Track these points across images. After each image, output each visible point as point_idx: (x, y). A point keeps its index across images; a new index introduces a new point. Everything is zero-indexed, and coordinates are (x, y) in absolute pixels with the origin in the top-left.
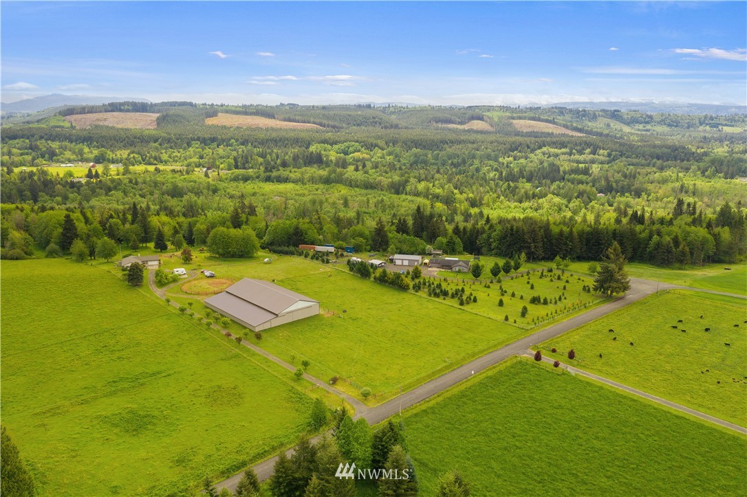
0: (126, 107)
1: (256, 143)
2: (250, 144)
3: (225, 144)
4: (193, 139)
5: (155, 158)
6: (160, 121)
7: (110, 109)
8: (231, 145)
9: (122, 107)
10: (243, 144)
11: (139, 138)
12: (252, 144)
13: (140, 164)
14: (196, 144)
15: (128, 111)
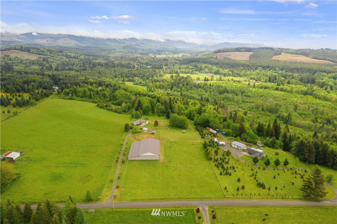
0: (242, 50)
1: (288, 70)
2: (285, 70)
3: (273, 69)
4: (259, 66)
5: (237, 74)
6: (251, 57)
7: (236, 50)
8: (276, 70)
9: (241, 50)
10: (281, 70)
11: (236, 64)
12: (286, 70)
13: (231, 76)
14: (260, 68)
15: (243, 51)
